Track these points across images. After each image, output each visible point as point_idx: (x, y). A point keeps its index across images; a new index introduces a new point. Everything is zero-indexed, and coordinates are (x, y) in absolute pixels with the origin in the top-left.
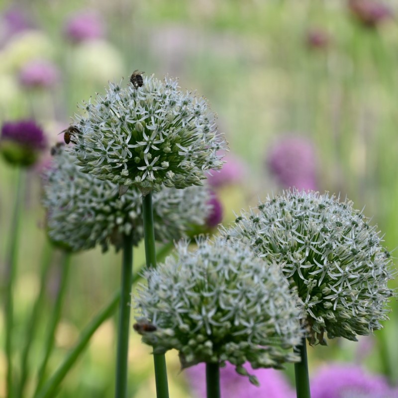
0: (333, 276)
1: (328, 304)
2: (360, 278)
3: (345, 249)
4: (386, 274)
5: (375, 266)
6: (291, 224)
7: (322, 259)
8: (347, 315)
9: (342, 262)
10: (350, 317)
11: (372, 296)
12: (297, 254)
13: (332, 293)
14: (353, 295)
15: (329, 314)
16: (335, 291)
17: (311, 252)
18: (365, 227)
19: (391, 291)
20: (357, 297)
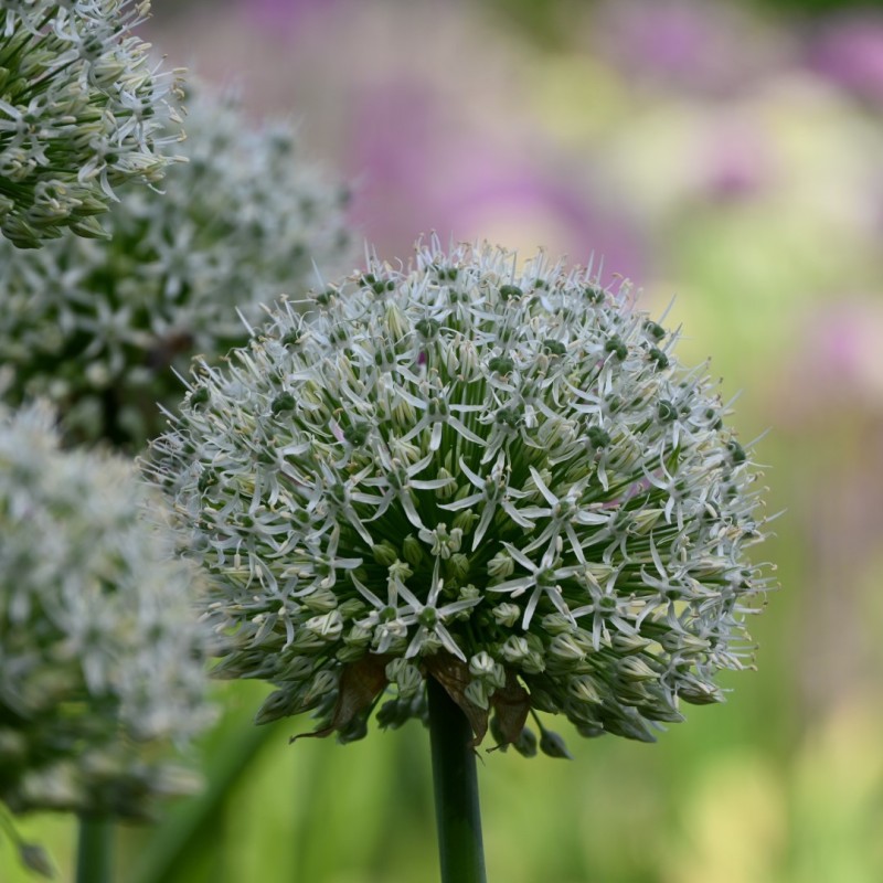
0: (524, 518)
1: (507, 612)
2: (616, 522)
3: (568, 428)
4: (713, 513)
5: (679, 487)
6: (392, 347)
7: (486, 459)
8: (573, 649)
9: (553, 470)
10: (582, 654)
11: (665, 585)
12: (402, 445)
13: (520, 572)
14: (594, 580)
15: (511, 645)
16: (529, 565)
17: (450, 437)
18: (652, 360)
19: (745, 574)
20: (610, 588)
